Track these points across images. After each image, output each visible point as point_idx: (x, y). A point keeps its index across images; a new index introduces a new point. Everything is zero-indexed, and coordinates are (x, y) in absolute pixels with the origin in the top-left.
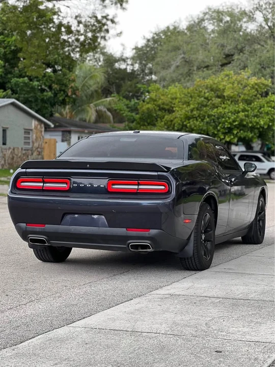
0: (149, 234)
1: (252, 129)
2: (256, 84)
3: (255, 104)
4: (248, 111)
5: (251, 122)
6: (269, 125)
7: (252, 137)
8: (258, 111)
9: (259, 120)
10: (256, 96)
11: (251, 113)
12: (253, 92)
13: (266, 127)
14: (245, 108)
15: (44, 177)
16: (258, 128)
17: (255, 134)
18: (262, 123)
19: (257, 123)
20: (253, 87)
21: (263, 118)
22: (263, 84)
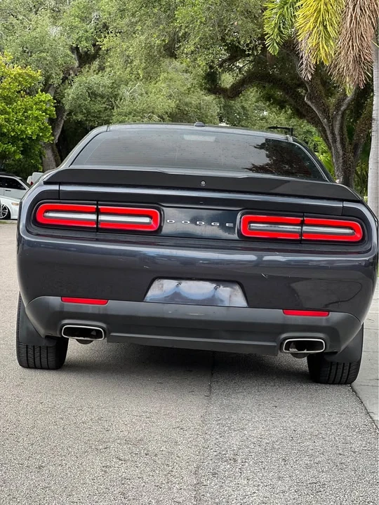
0: (328, 321)
1: (14, 140)
2: (20, 75)
3: (19, 104)
4: (8, 113)
5: (13, 130)
6: (38, 135)
7: (15, 152)
8: (23, 115)
9: (26, 128)
10: (19, 92)
11: (13, 117)
12: (15, 86)
13: (34, 138)
14: (5, 109)
15: (99, 203)
16: (22, 140)
17: (18, 147)
18: (30, 132)
19: (23, 132)
20: (15, 79)
21: (30, 125)
22: (30, 76)
